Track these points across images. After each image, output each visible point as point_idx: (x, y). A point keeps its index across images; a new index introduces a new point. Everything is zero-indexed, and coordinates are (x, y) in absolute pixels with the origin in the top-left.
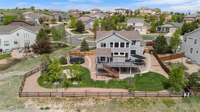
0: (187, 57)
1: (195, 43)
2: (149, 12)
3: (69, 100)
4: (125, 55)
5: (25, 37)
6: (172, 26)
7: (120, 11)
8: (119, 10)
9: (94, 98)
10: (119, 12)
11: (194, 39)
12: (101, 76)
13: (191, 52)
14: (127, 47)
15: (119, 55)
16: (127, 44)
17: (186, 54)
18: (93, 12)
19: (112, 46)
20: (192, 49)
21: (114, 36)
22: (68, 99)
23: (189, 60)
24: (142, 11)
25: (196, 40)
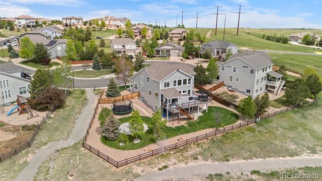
0: (226, 86)
1: (234, 71)
2: (117, 24)
3: (175, 153)
4: (187, 93)
5: (2, 88)
6: (173, 48)
7: (73, 21)
8: (71, 19)
9: (194, 144)
10: (72, 23)
11: (233, 67)
12: (177, 121)
13: (231, 80)
14: (189, 83)
15: (182, 93)
16: (189, 80)
17: (225, 83)
18: (19, 23)
19: (175, 85)
20: (231, 77)
21: (178, 73)
22: (172, 153)
23: (230, 89)
24: (107, 23)
25: (235, 68)
